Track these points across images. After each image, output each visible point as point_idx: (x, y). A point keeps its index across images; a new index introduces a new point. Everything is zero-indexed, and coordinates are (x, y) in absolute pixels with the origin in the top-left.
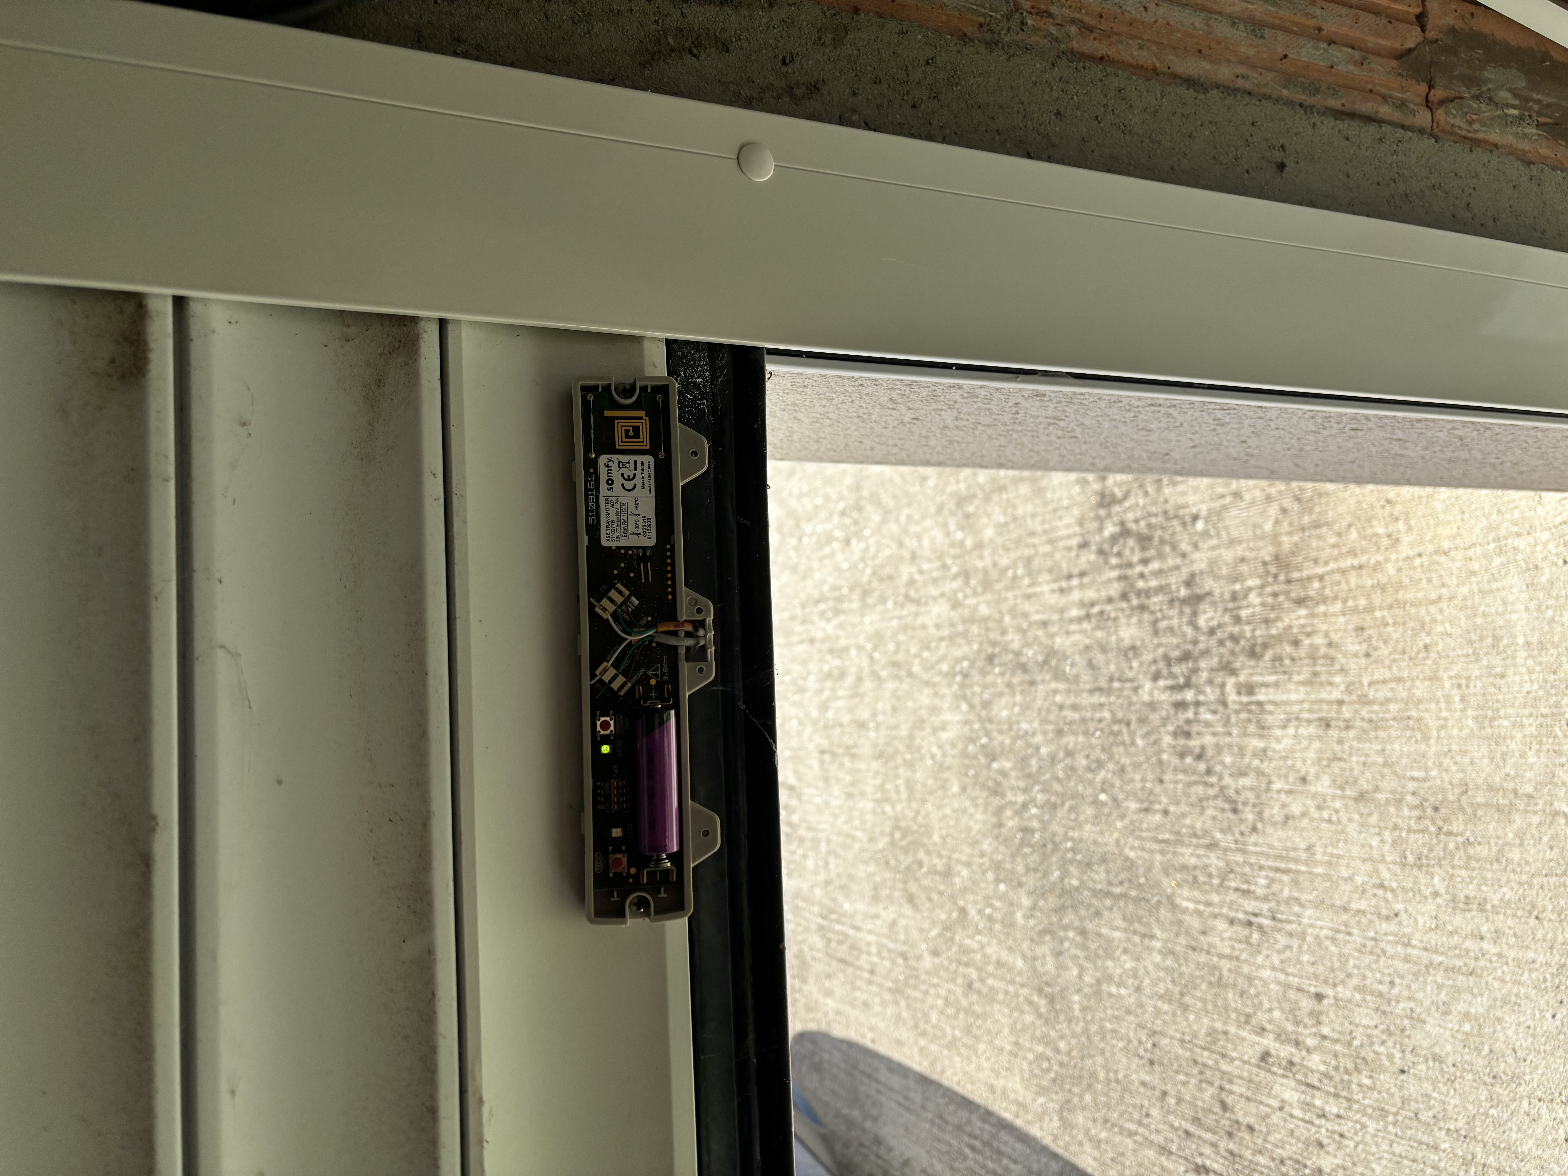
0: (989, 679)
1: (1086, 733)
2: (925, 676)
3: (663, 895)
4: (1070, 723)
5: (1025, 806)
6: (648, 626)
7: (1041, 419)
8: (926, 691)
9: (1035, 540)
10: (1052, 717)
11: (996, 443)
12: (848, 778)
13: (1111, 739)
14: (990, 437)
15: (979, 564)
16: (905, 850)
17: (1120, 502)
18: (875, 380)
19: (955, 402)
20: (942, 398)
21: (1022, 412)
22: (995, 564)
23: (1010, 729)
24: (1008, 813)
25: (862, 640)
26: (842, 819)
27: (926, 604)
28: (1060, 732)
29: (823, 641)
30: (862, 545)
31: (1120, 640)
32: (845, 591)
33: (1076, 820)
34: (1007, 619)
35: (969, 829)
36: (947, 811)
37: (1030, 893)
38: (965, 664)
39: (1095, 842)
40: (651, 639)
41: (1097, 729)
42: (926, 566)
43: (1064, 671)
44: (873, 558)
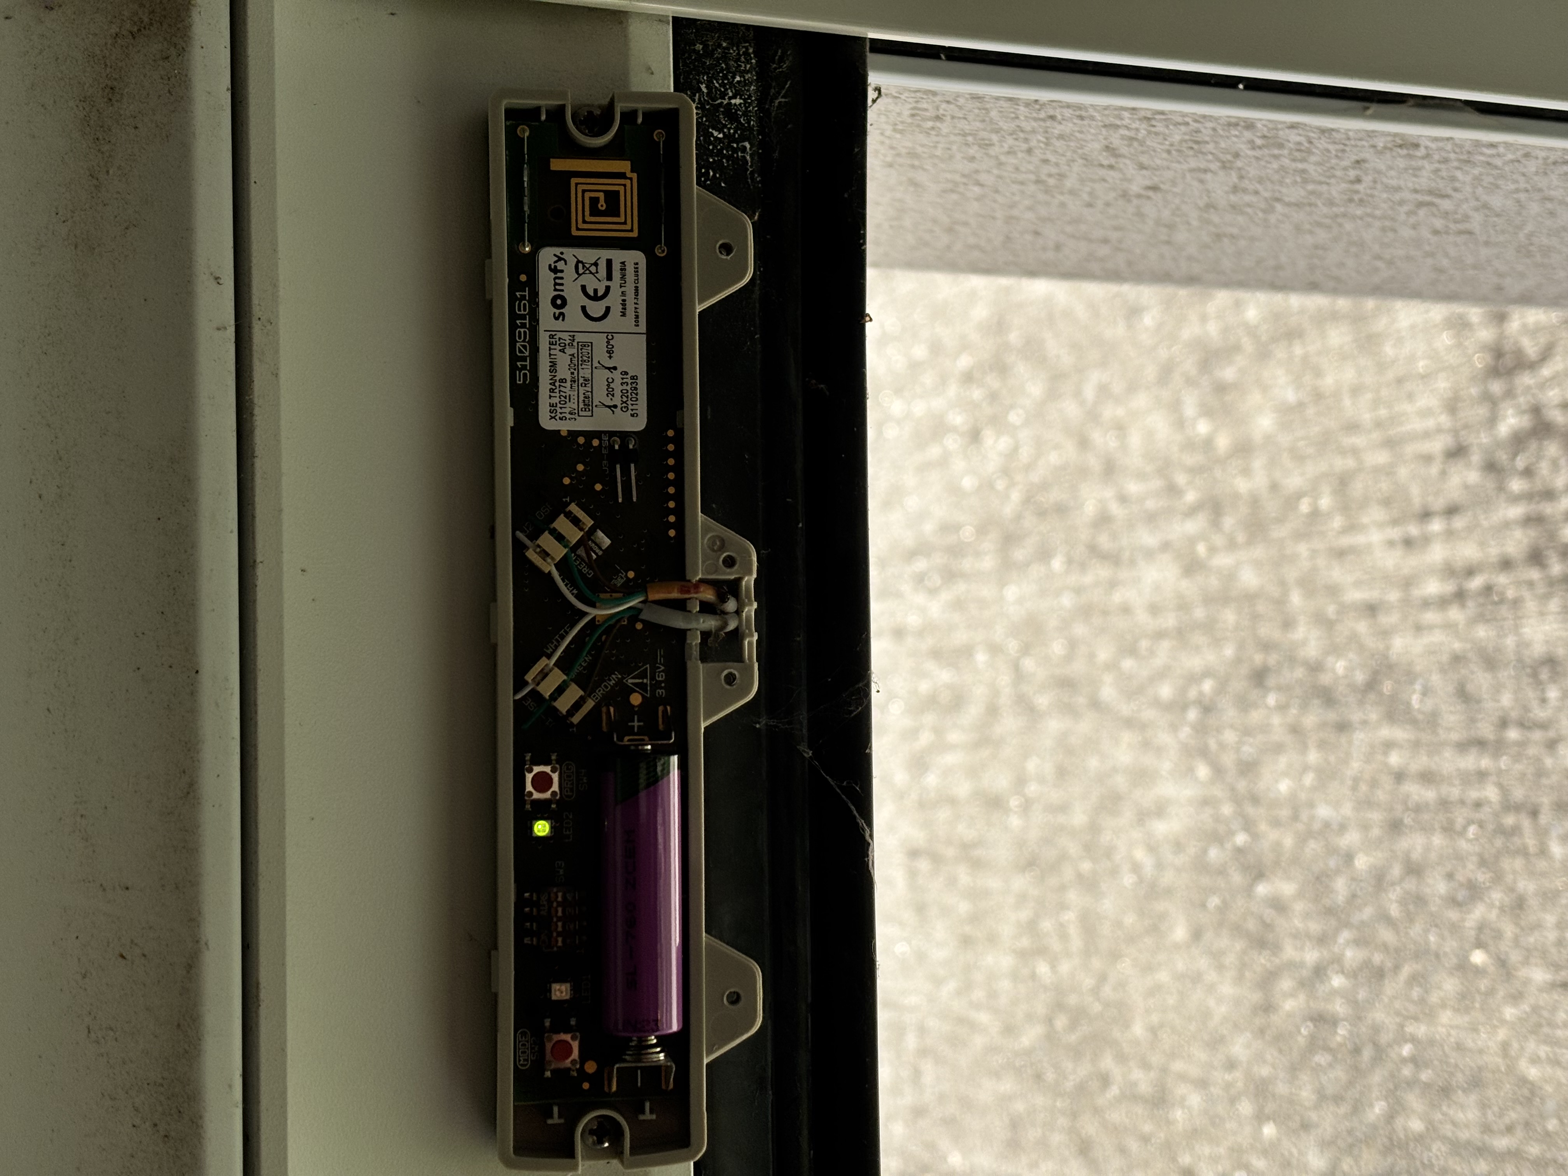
0: (1256, 716)
1: (1449, 829)
2: (1126, 709)
3: (648, 1116)
4: (1418, 809)
5: (1319, 972)
6: (629, 590)
7: (1407, 195)
8: (1127, 737)
9: (1358, 441)
10: (1381, 795)
11: (1309, 240)
12: (964, 907)
13: (1499, 842)
14: (1298, 229)
15: (1242, 485)
16: (1076, 1053)
17: (1532, 366)
18: (1079, 107)
19: (1237, 155)
20: (1210, 147)
21: (1367, 180)
22: (1274, 487)
23: (1295, 817)
24: (1286, 984)
25: (999, 633)
26: (951, 986)
27: (1132, 562)
28: (1395, 827)
29: (921, 633)
30: (1004, 443)
31: (1523, 644)
32: (968, 533)
33: (1422, 1001)
34: (1296, 599)
35: (1206, 1015)
36: (1163, 976)
37: (1324, 1144)
38: (1208, 686)
39: (1459, 1047)
40: (634, 614)
41: (1470, 822)
42: (1133, 488)
43: (1408, 704)
44: (1029, 467)
